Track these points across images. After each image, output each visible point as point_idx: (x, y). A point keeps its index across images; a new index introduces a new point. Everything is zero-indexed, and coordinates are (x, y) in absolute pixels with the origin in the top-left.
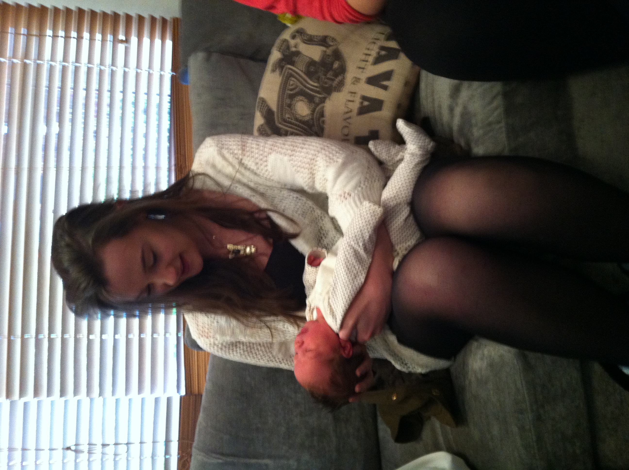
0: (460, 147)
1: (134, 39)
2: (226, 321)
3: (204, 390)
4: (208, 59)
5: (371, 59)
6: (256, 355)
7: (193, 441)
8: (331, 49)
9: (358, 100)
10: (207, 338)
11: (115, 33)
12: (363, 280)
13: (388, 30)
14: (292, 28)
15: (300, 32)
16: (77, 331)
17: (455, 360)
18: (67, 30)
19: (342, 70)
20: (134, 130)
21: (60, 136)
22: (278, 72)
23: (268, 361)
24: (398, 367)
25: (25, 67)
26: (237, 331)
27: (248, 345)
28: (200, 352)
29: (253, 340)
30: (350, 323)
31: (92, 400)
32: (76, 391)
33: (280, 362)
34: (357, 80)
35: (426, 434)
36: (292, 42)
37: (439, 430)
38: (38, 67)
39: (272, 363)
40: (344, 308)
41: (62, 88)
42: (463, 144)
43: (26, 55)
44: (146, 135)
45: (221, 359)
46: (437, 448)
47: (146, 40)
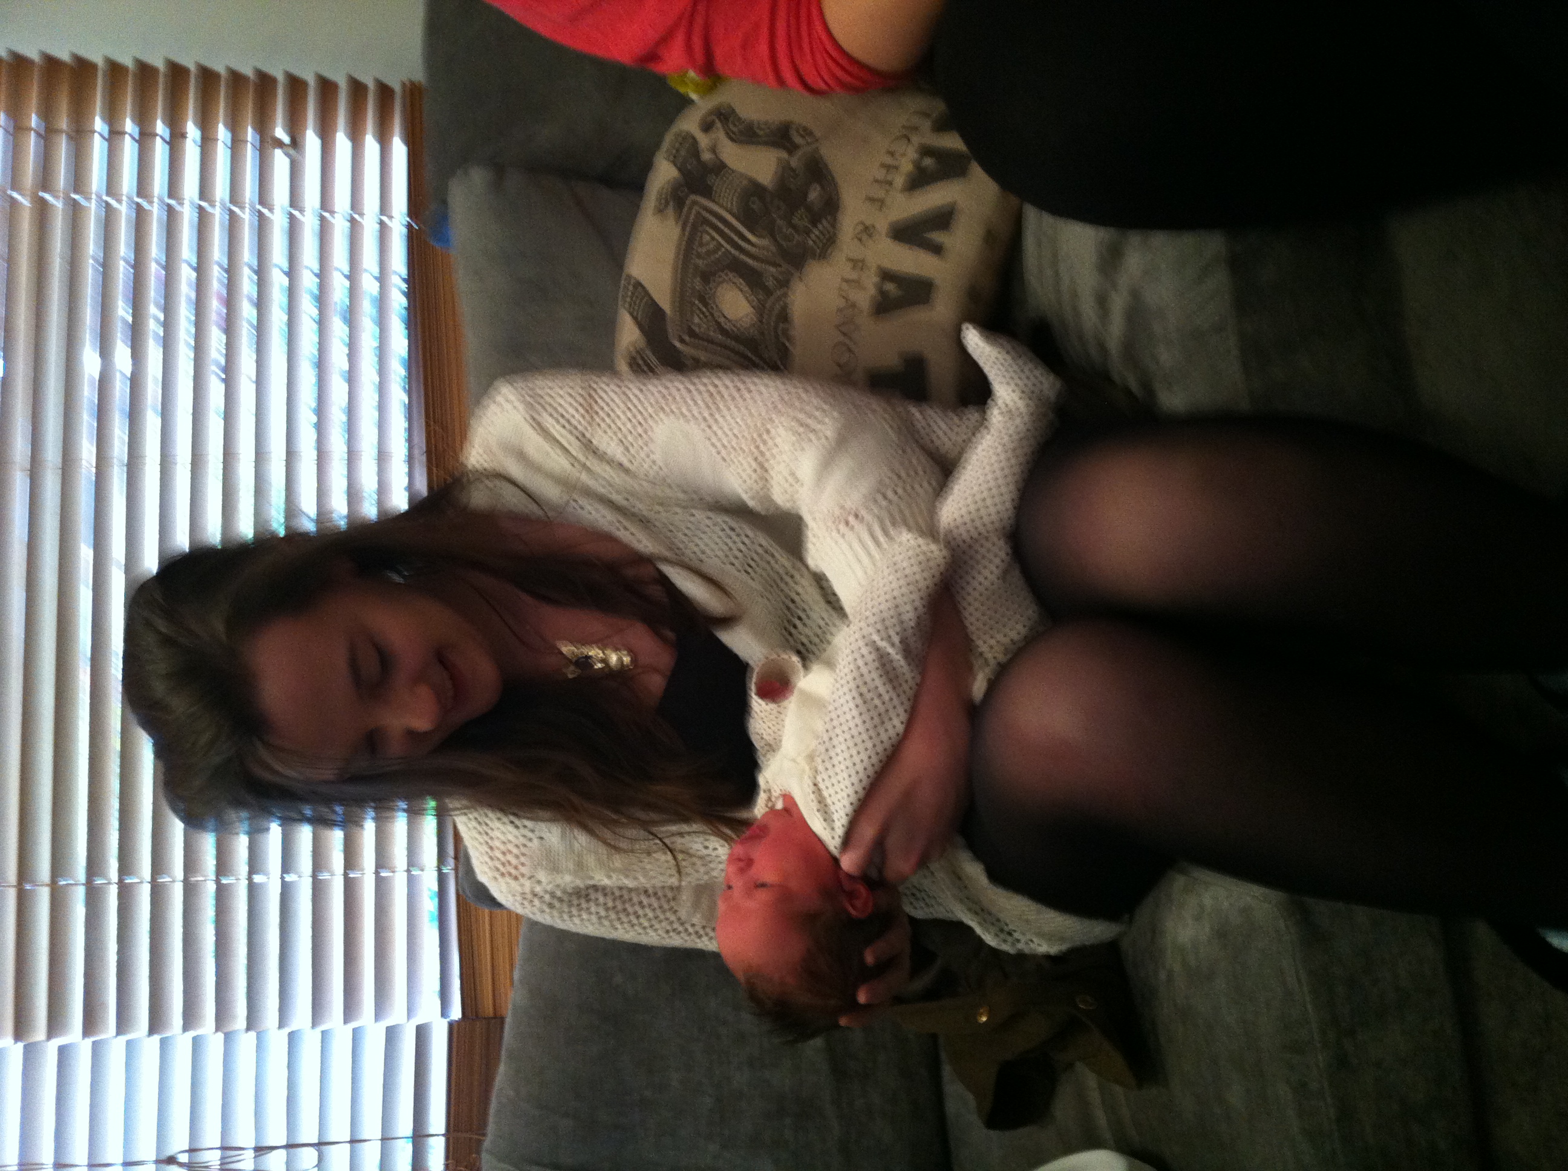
0: (1128, 392)
1: (312, 141)
2: (563, 836)
3: (510, 1006)
4: (497, 183)
5: (899, 181)
6: (638, 917)
7: (484, 1135)
8: (799, 153)
9: (870, 281)
10: (516, 878)
11: (263, 126)
12: (900, 728)
13: (939, 106)
14: (702, 105)
15: (724, 116)
16: (191, 864)
17: (1131, 921)
18: (143, 120)
19: (831, 206)
20: (321, 365)
21: (136, 382)
22: (670, 211)
23: (667, 932)
24: (990, 939)
25: (42, 209)
26: (590, 860)
27: (617, 893)
28: (498, 911)
29: (629, 883)
30: (868, 832)
31: (228, 1038)
32: (190, 1018)
33: (697, 933)
34: (867, 231)
35: (1063, 1108)
36: (703, 141)
37: (1094, 1096)
38: (75, 212)
39: (676, 937)
40: (854, 798)
41: (138, 266)
42: (1133, 385)
43: (45, 180)
44: (351, 378)
45: (551, 929)
46: (1091, 1142)
47: (342, 143)
